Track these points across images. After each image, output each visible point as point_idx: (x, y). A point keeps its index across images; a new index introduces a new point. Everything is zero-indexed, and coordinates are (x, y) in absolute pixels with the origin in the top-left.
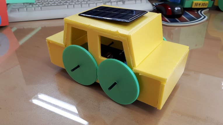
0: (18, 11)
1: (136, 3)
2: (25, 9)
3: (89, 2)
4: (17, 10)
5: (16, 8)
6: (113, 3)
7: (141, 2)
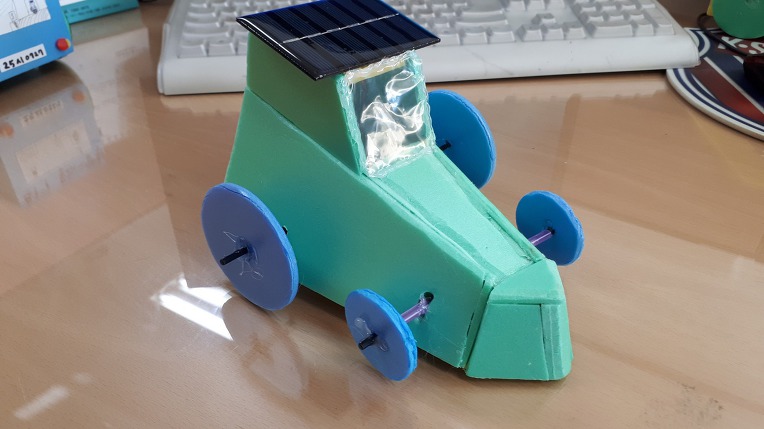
0: (205, 53)
1: (634, 36)
2: (232, 45)
3: (460, 24)
4: (203, 47)
5: (200, 42)
6: (551, 31)
7: (655, 32)
